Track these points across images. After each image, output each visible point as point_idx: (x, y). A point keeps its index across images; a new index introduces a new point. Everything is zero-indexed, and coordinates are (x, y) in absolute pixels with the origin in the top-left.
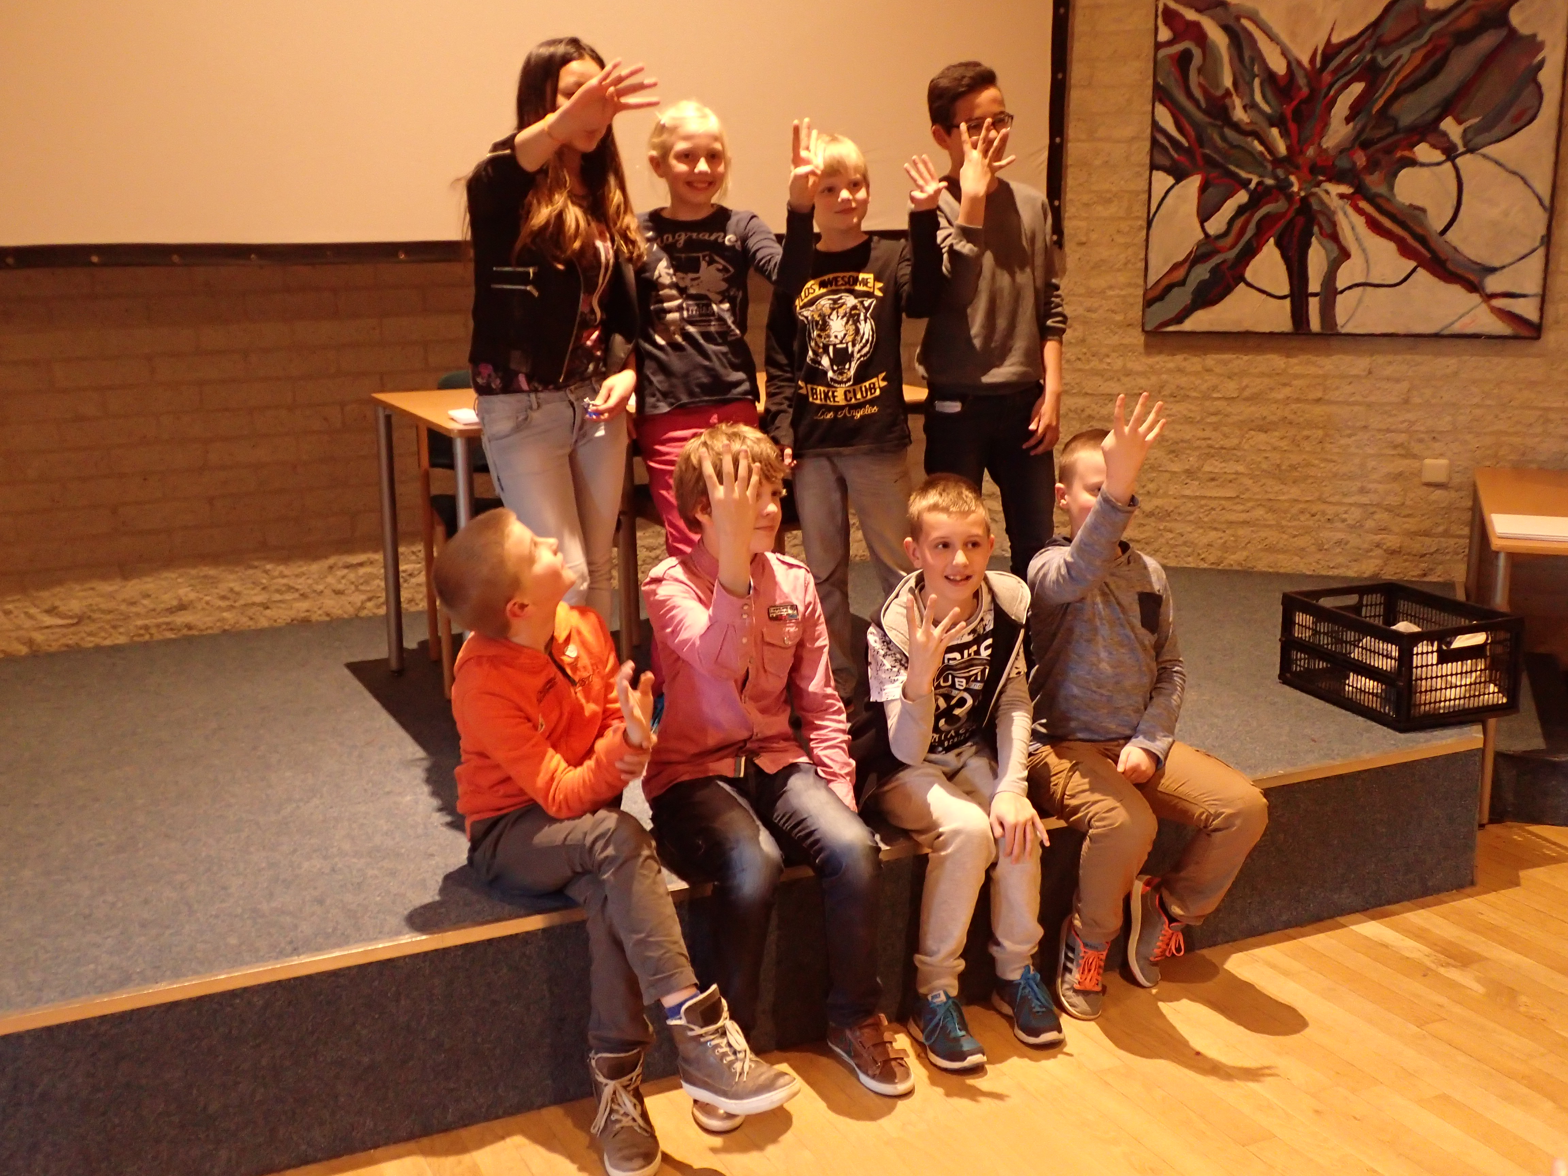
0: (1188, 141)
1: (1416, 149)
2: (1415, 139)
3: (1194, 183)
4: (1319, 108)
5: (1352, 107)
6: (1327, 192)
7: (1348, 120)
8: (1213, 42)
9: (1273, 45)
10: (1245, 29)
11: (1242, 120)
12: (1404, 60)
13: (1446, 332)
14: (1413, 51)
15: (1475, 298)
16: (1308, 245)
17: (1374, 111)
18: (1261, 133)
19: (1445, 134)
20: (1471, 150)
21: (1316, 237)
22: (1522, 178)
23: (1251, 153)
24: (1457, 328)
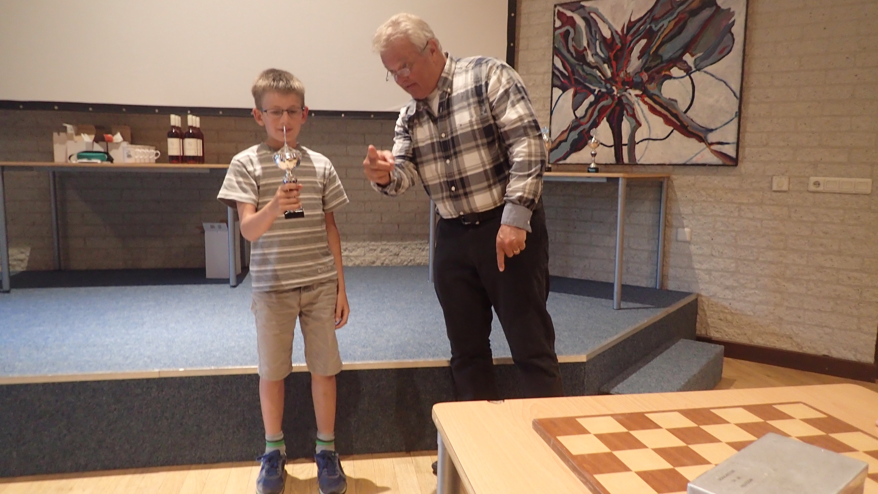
0: (568, 73)
1: (671, 70)
2: (672, 65)
3: (570, 92)
4: (626, 52)
5: (641, 52)
6: (630, 94)
7: (639, 58)
8: (579, 25)
9: (605, 24)
10: (592, 17)
11: (591, 62)
12: (665, 26)
13: (688, 163)
14: (669, 22)
15: (703, 145)
16: (622, 120)
17: (651, 53)
18: (600, 67)
19: (685, 62)
20: (699, 70)
21: (625, 117)
22: (725, 83)
23: (595, 77)
24: (694, 161)
